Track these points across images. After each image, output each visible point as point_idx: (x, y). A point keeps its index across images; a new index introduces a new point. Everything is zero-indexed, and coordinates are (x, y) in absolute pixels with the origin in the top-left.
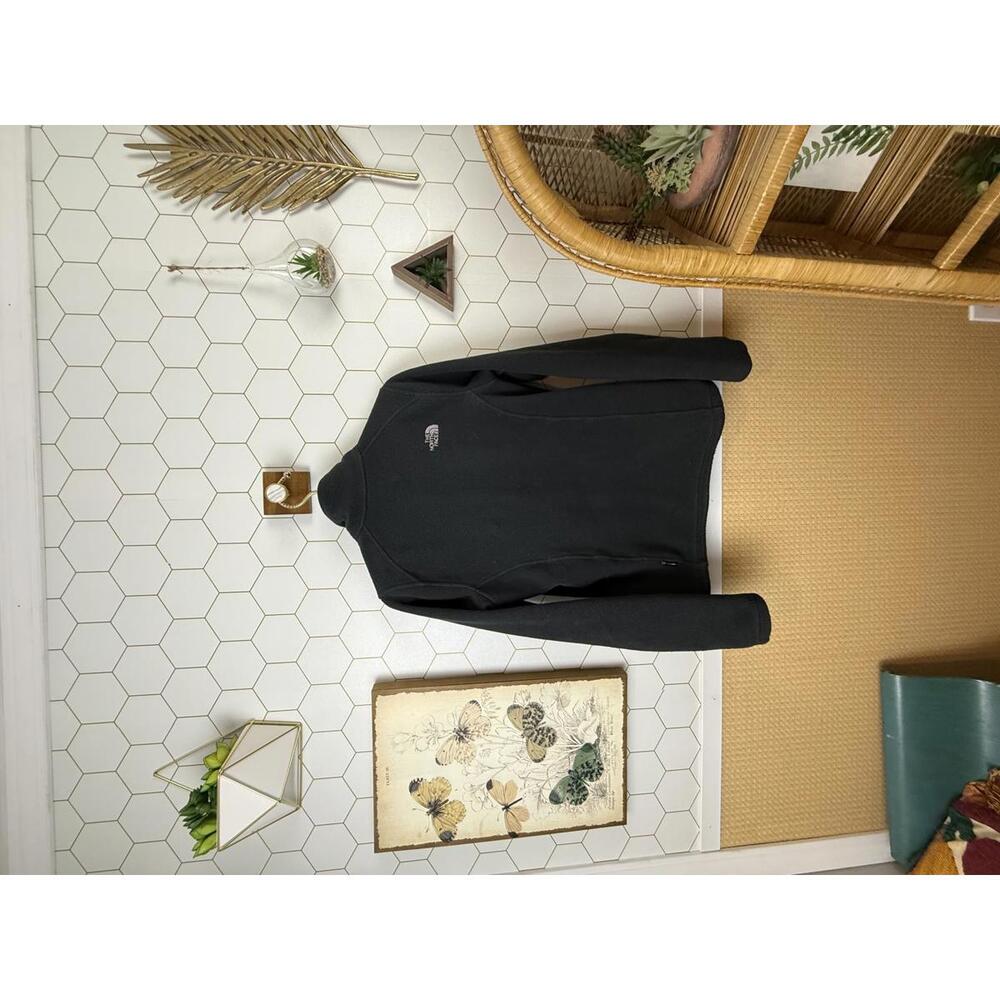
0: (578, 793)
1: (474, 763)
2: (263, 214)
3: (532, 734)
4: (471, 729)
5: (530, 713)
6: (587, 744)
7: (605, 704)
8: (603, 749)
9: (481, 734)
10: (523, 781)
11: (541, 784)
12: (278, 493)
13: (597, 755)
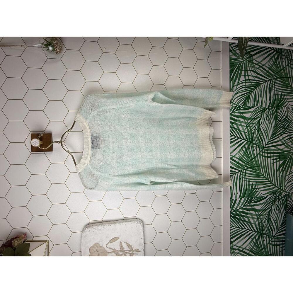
12: (36, 143)
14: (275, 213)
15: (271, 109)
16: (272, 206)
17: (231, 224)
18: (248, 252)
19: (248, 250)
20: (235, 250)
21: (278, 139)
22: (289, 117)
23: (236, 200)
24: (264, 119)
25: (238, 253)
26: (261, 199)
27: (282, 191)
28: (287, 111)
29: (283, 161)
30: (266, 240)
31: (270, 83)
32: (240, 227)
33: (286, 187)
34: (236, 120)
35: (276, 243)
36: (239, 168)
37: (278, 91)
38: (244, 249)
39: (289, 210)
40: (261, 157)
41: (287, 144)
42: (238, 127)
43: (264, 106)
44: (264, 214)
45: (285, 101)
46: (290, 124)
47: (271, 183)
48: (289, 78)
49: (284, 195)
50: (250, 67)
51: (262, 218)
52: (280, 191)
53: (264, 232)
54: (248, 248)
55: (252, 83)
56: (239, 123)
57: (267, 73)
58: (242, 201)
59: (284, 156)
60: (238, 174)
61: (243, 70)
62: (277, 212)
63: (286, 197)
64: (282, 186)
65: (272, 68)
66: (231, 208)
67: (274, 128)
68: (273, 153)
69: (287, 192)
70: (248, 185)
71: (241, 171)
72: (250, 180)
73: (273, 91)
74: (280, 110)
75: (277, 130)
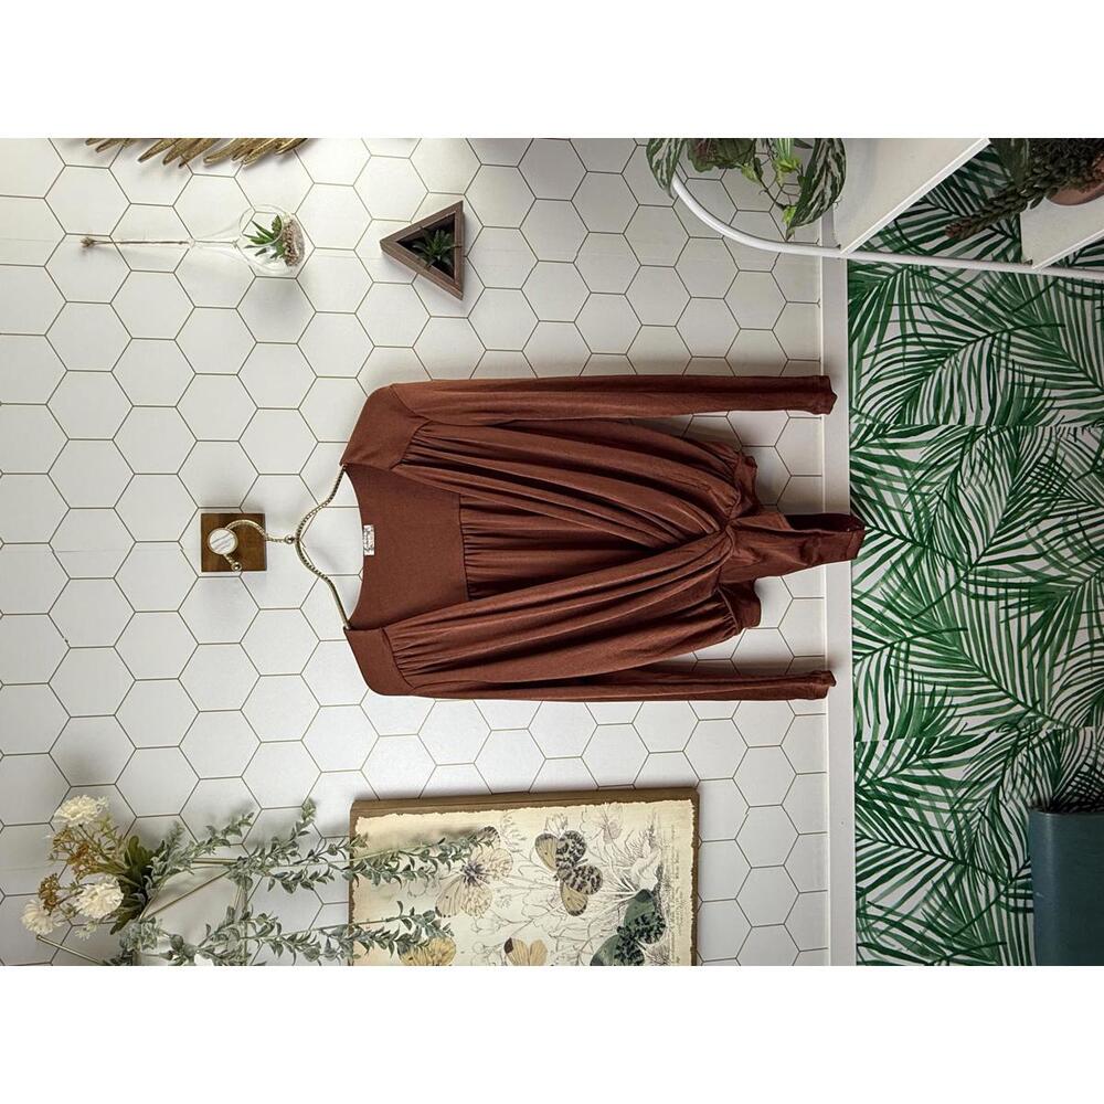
0: (630, 958)
1: (488, 914)
2: (207, 167)
3: (570, 874)
4: (486, 867)
5: (567, 845)
6: (644, 892)
7: (669, 835)
8: (665, 898)
9: (499, 874)
10: (555, 941)
11: (580, 946)
12: (224, 542)
13: (657, 906)
14: (1015, 794)
15: (997, 432)
16: (1004, 769)
17: (857, 828)
18: (922, 928)
19: (919, 922)
20: (871, 921)
21: (1023, 538)
22: (1063, 460)
23: (874, 744)
24: (973, 468)
25: (883, 932)
26: (966, 743)
27: (1040, 719)
28: (1053, 439)
29: (1042, 612)
30: (986, 891)
31: (992, 345)
32: (891, 841)
33: (1056, 704)
34: (873, 472)
35: (1021, 903)
36: (883, 635)
37: (1019, 371)
38: (906, 917)
39: (1069, 784)
40: (964, 597)
41: (1055, 553)
42: (879, 495)
43: (973, 424)
44: (976, 797)
45: (1047, 406)
46: (1064, 484)
47: (1003, 690)
48: (1060, 329)
49: (1049, 731)
50: (919, 293)
51: (969, 811)
52: (1034, 718)
53: (978, 863)
54: (918, 915)
55: (929, 348)
56: (885, 483)
57: (980, 311)
58: (896, 750)
59: (1044, 597)
60: (881, 655)
61: (896, 301)
62: (1024, 791)
63: (1056, 740)
64: (1042, 700)
65: (998, 296)
66: (857, 774)
67: (1007, 498)
68: (1007, 586)
69: (1058, 722)
70: (919, 694)
71: (892, 646)
72: (926, 678)
73: (1003, 370)
74: (1029, 437)
75: (1021, 507)
